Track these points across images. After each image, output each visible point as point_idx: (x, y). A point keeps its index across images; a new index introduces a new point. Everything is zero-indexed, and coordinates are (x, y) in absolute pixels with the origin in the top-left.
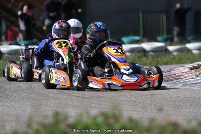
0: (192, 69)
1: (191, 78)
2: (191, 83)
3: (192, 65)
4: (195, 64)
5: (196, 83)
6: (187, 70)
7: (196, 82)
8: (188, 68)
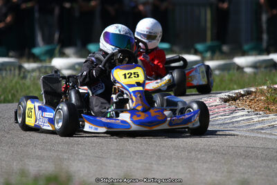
0: (226, 101)
1: (222, 116)
2: (222, 122)
3: (227, 94)
4: (232, 94)
5: (229, 123)
6: (218, 102)
7: (229, 121)
8: (221, 98)
